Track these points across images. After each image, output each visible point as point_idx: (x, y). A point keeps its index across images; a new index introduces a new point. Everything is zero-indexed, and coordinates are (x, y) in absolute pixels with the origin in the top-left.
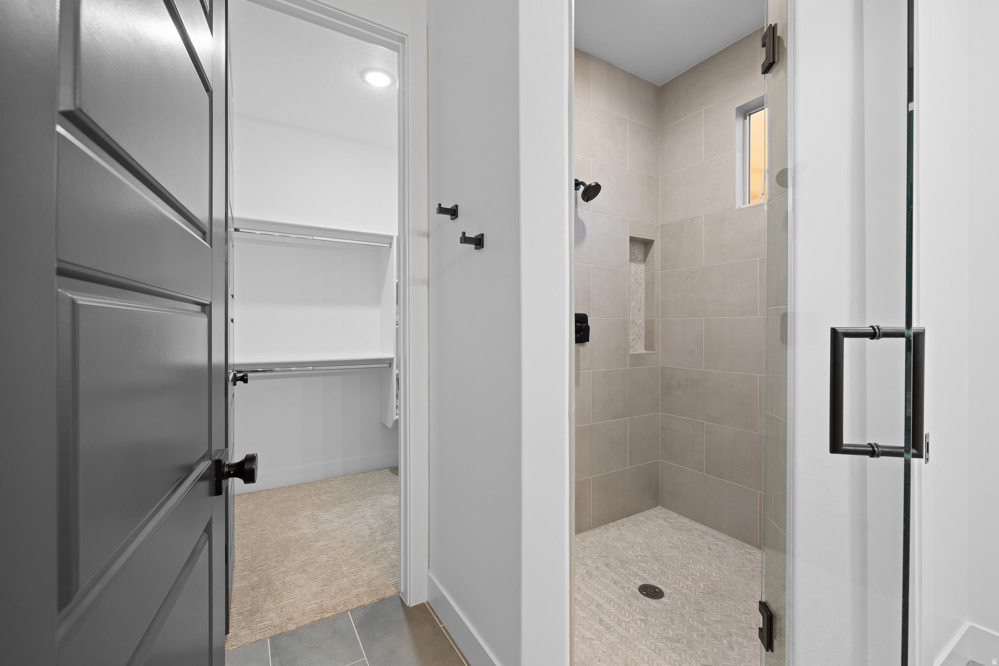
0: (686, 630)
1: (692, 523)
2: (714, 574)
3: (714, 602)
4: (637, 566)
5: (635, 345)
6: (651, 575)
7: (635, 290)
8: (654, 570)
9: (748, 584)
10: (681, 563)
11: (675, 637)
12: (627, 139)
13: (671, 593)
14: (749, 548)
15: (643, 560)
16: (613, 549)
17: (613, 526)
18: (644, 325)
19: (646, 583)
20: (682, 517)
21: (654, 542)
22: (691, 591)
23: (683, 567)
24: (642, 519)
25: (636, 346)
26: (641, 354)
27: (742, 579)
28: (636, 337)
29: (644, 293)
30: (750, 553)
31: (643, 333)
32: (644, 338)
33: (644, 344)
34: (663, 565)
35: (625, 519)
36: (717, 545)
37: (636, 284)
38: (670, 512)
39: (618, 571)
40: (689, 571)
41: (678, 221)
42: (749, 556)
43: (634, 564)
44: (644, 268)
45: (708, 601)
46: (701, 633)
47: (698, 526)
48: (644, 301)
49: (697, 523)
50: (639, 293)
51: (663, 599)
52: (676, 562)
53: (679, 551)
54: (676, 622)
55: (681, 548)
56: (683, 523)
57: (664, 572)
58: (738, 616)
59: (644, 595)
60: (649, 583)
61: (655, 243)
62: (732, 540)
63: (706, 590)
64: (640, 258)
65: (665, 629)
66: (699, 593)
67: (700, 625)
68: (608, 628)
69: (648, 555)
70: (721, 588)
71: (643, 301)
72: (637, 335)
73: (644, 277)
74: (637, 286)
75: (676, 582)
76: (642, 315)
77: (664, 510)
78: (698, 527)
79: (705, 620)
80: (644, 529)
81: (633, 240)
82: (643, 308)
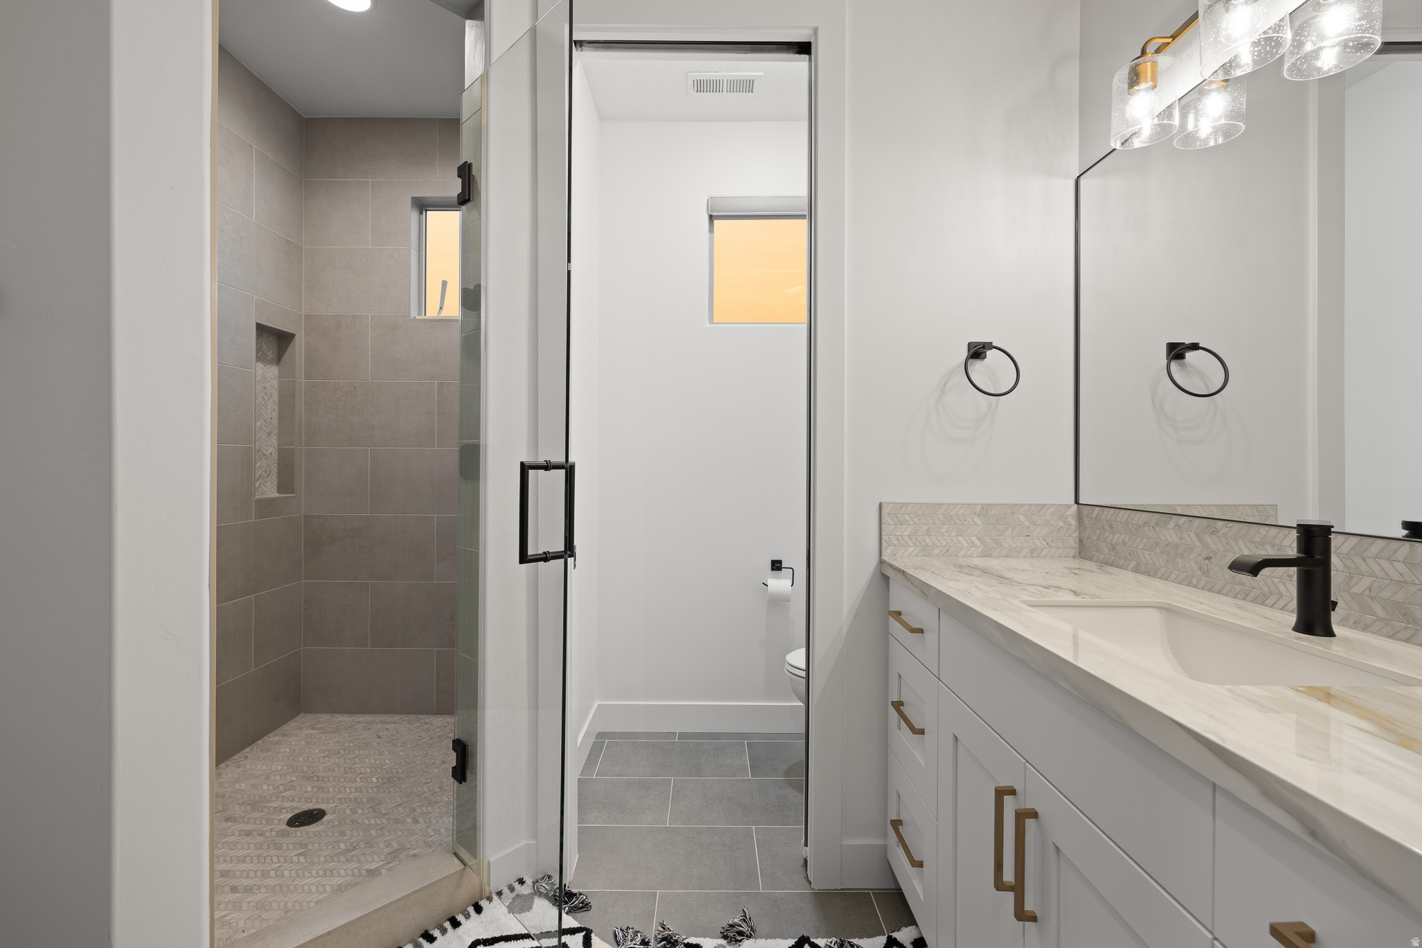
0: (361, 833)
1: (352, 718)
2: (388, 761)
3: (392, 789)
4: (280, 799)
5: (262, 485)
6: (303, 800)
7: (263, 403)
8: (307, 792)
9: (427, 754)
10: (345, 768)
11: (349, 847)
12: (252, 175)
13: (336, 806)
14: (424, 719)
15: (287, 788)
16: (234, 795)
17: (227, 766)
18: (276, 457)
19: (297, 812)
20: (336, 715)
21: (301, 759)
22: (361, 792)
23: (348, 771)
24: (276, 739)
25: (264, 488)
26: (274, 499)
27: (420, 753)
28: (264, 473)
29: (277, 408)
30: (426, 723)
31: (274, 468)
32: (276, 475)
33: (276, 484)
34: (318, 780)
35: (248, 749)
36: (387, 729)
37: (264, 395)
38: (319, 715)
39: (248, 818)
40: (356, 772)
41: (333, 316)
42: (425, 727)
43: (274, 798)
44: (276, 373)
45: (384, 792)
46: (381, 826)
47: (361, 718)
48: (277, 421)
49: (359, 715)
50: (268, 407)
51: (325, 818)
52: (337, 769)
53: (339, 755)
54: (347, 832)
55: (342, 752)
56: (340, 722)
57: (322, 788)
58: (420, 789)
59: (298, 826)
60: (301, 810)
61: (297, 338)
62: (405, 717)
63: (381, 781)
64: (271, 356)
65: (334, 847)
66: (372, 788)
67: (377, 820)
68: (248, 890)
69: (294, 779)
70: (397, 772)
71: (275, 421)
72: (266, 471)
73: (276, 386)
74: (266, 398)
75: (340, 792)
76: (274, 440)
77: (310, 716)
78: (360, 720)
79: (384, 811)
80: (282, 750)
81: (261, 329)
82: (275, 431)
